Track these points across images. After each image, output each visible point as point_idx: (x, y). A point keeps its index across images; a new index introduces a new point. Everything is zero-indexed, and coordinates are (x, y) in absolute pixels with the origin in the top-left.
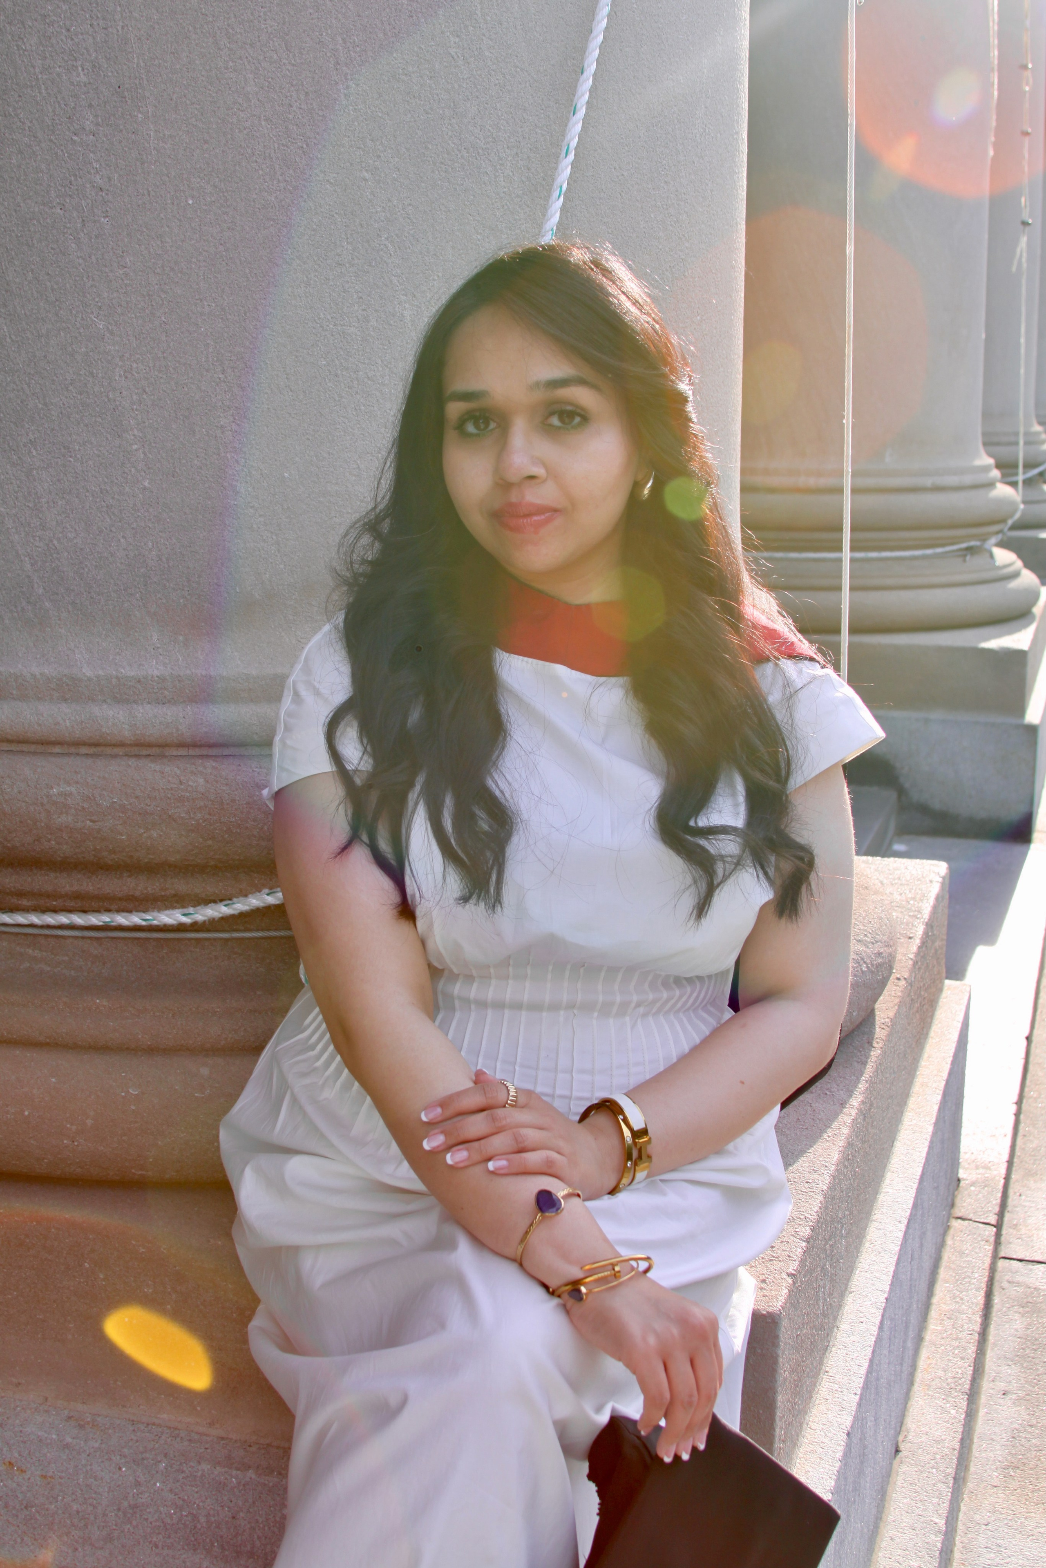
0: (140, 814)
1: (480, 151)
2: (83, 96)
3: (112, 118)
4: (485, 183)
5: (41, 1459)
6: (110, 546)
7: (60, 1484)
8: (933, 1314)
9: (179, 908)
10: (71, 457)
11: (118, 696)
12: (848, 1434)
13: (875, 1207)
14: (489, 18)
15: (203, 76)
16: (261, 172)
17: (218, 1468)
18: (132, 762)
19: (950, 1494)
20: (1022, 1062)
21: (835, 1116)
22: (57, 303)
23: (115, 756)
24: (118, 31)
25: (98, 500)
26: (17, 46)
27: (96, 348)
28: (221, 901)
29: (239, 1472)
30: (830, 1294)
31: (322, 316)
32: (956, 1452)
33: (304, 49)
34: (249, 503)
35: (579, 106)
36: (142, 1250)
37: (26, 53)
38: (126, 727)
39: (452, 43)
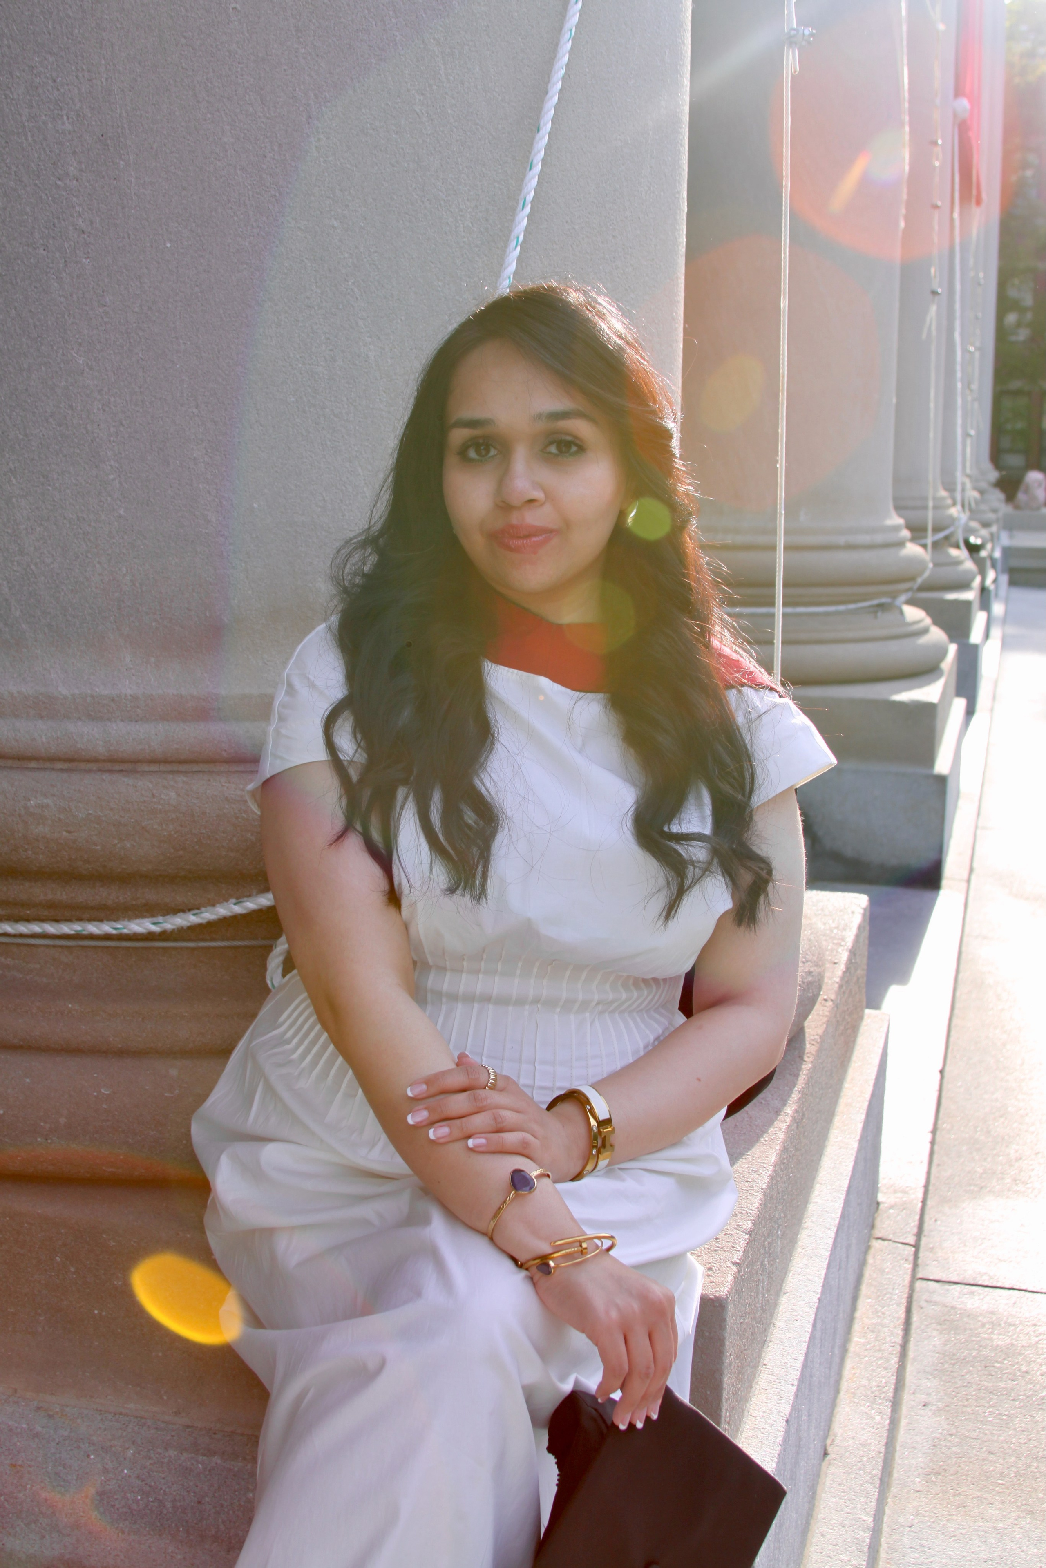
0: (114, 825)
1: (442, 203)
2: (68, 144)
3: (95, 165)
4: (446, 233)
5: (11, 1448)
6: (86, 571)
7: (29, 1473)
8: (857, 1327)
9: (148, 917)
10: (49, 485)
11: (92, 713)
12: (787, 1421)
13: (805, 1216)
14: (451, 78)
15: (182, 126)
16: (236, 218)
17: (184, 1454)
18: (106, 776)
19: (876, 1494)
20: (936, 1094)
21: (770, 1123)
22: (39, 339)
23: (89, 771)
24: (102, 83)
25: (75, 527)
26: (5, 95)
27: (76, 383)
28: (190, 910)
29: (205, 1458)
30: (768, 1291)
31: (291, 355)
32: (882, 1455)
33: (278, 103)
34: (220, 531)
35: (535, 162)
36: (112, 1243)
37: (14, 102)
38: (101, 743)
39: (417, 101)
